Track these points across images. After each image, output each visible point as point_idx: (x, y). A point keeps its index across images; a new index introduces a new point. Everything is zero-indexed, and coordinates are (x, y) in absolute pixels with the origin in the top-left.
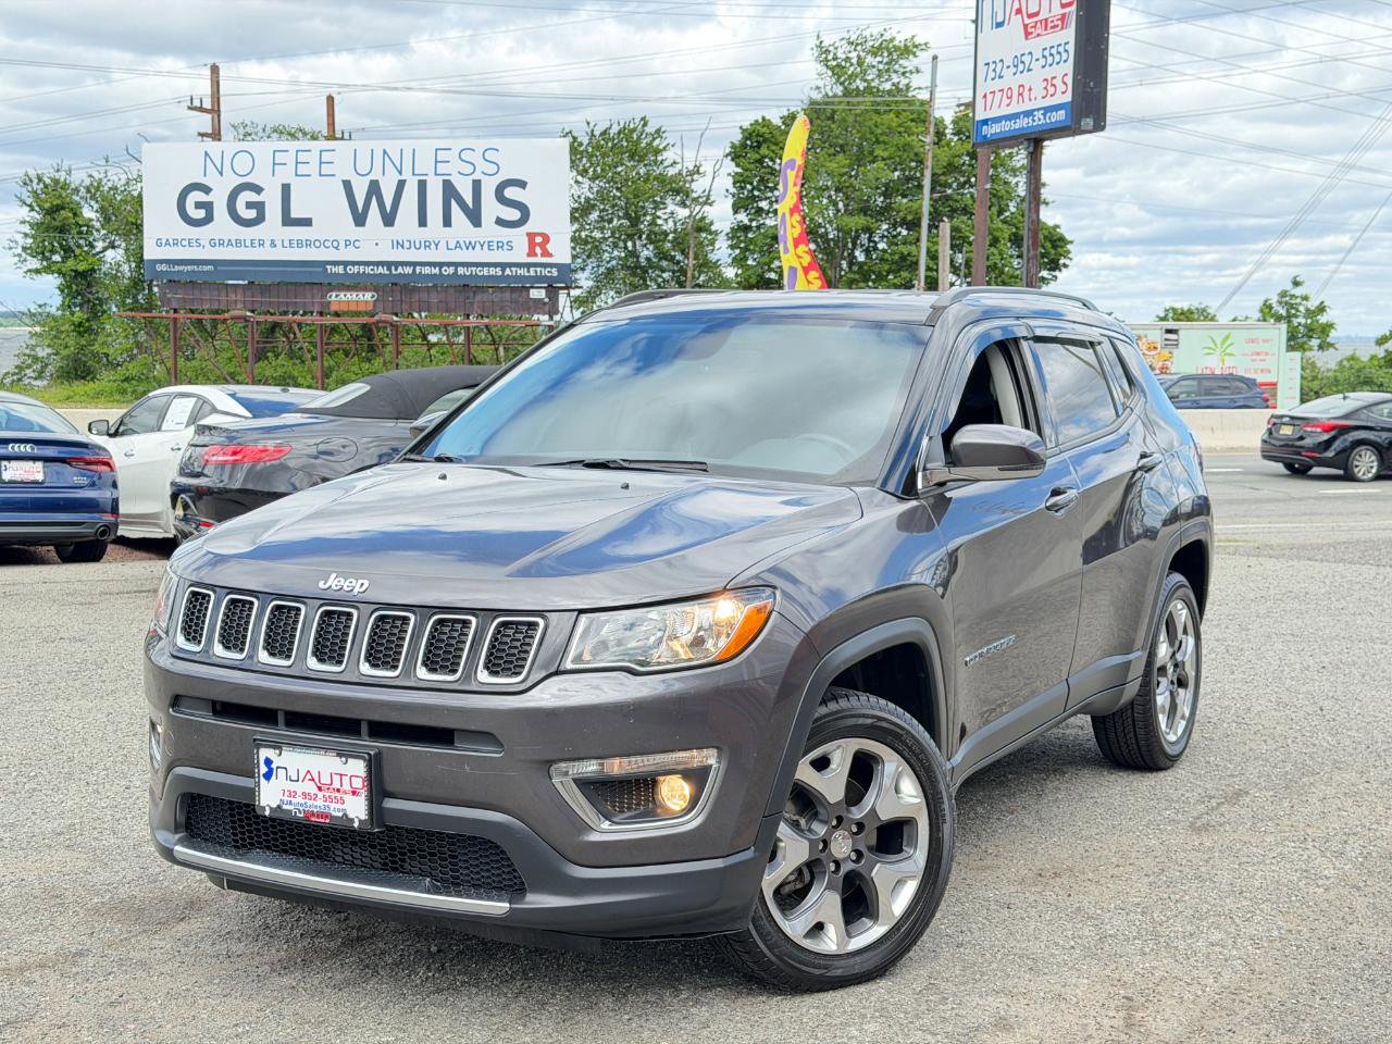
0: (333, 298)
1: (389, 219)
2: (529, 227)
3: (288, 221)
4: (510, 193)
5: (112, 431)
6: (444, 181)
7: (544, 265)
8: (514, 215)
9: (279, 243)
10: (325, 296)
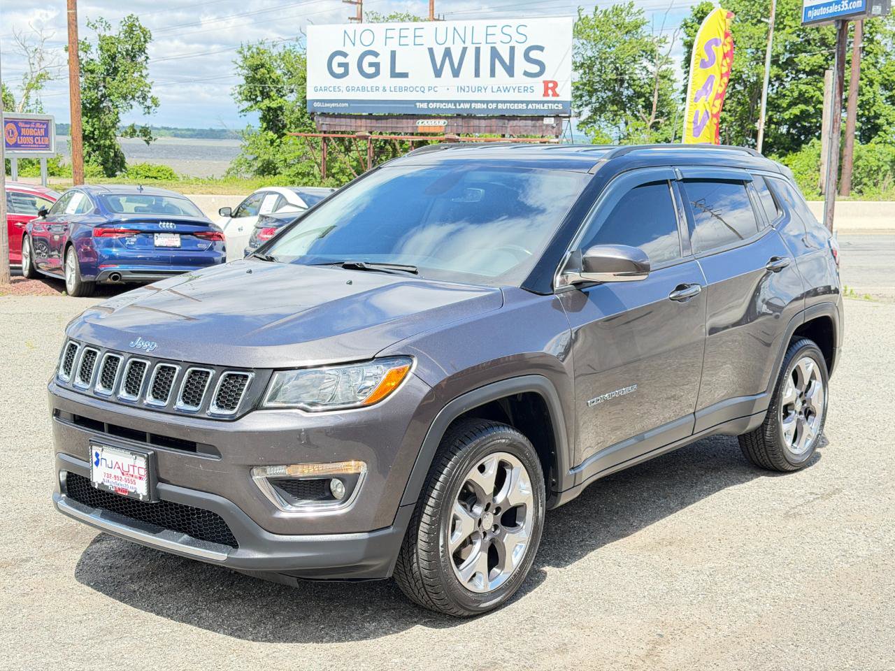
0: (420, 124)
1: (456, 73)
2: (545, 77)
3: (394, 74)
4: (534, 54)
5: (233, 215)
6: (492, 47)
7: (554, 102)
8: (536, 69)
9: (388, 89)
10: (414, 123)
